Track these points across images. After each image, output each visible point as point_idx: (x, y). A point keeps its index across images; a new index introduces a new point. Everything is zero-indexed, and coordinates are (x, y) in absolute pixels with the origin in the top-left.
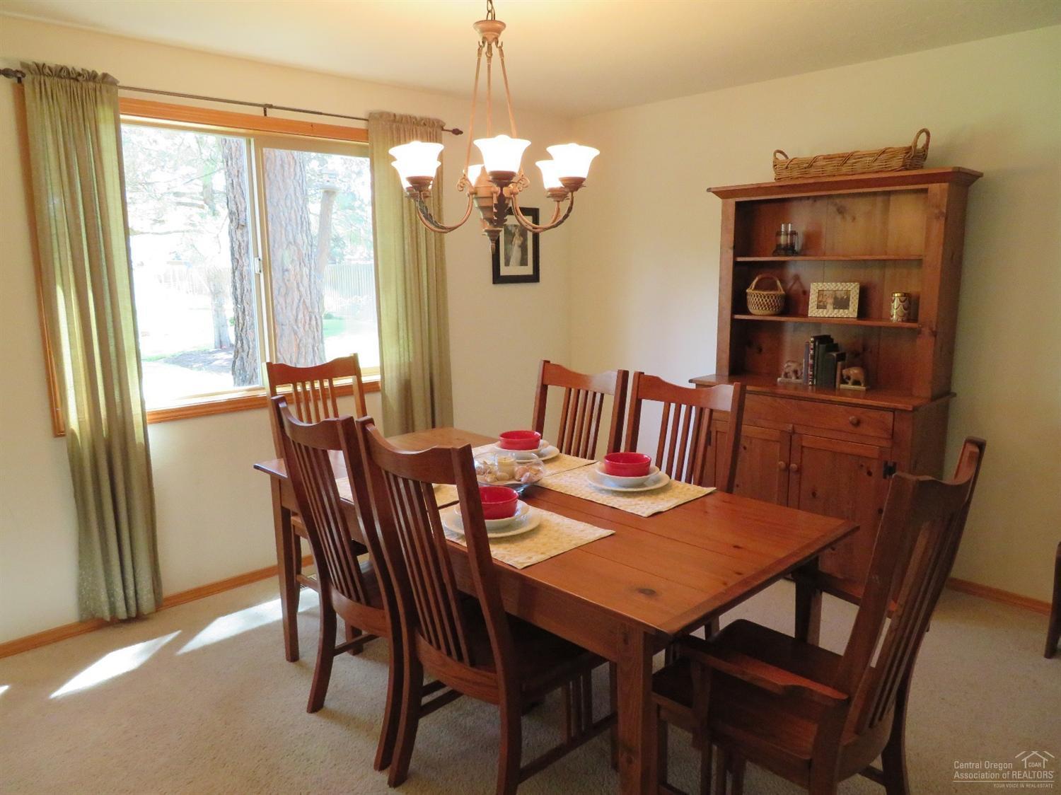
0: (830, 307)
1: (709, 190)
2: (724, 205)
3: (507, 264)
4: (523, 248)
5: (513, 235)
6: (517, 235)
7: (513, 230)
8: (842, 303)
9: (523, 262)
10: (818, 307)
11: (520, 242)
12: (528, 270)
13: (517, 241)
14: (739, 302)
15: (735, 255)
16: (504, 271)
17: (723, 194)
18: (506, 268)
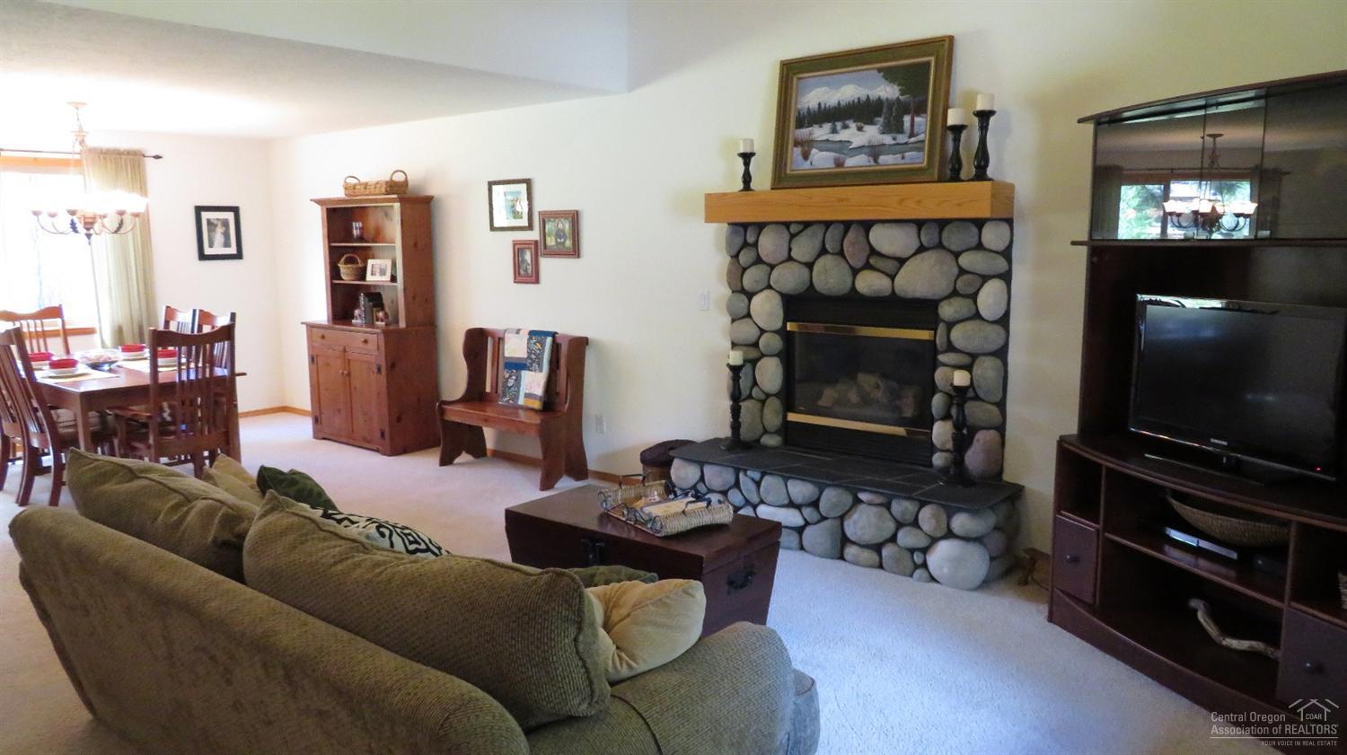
0: (378, 274)
1: (311, 200)
2: (322, 209)
3: (211, 245)
4: (226, 235)
5: (216, 226)
6: (219, 225)
7: (215, 222)
8: (383, 272)
9: (227, 244)
10: (372, 274)
11: (222, 231)
12: (233, 250)
13: (220, 230)
14: (334, 273)
15: (329, 242)
16: (208, 251)
17: (320, 202)
18: (211, 249)
